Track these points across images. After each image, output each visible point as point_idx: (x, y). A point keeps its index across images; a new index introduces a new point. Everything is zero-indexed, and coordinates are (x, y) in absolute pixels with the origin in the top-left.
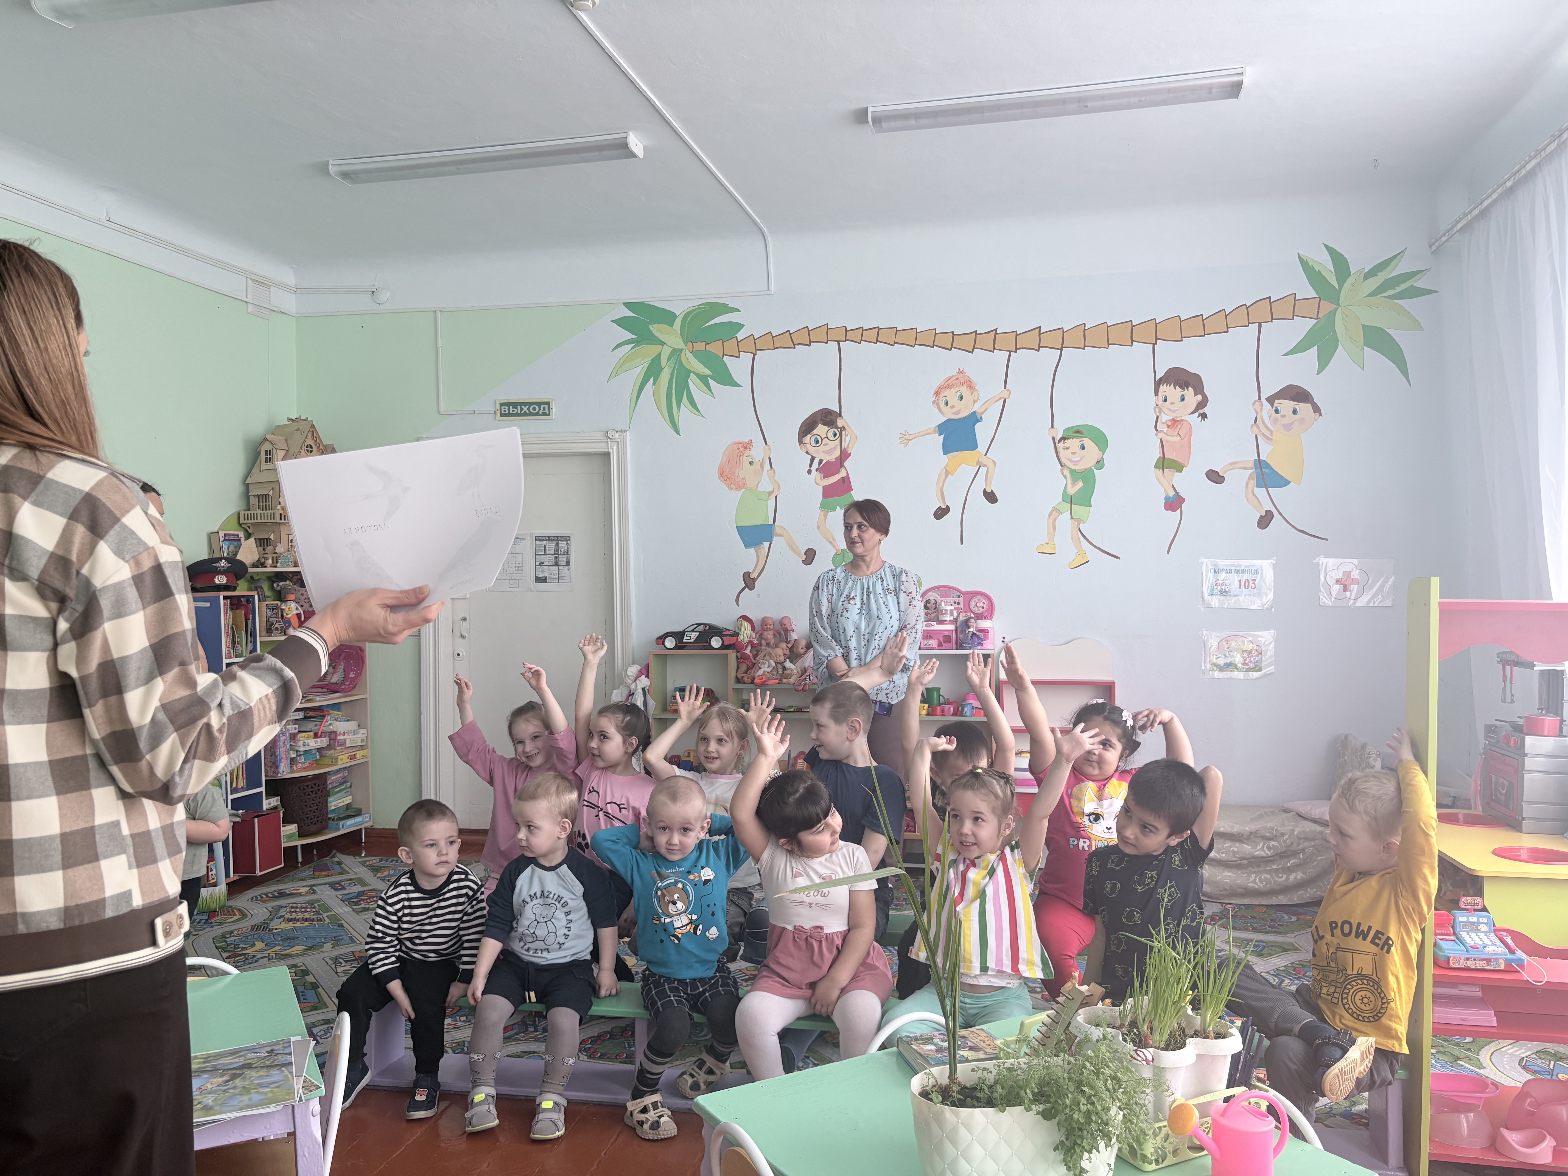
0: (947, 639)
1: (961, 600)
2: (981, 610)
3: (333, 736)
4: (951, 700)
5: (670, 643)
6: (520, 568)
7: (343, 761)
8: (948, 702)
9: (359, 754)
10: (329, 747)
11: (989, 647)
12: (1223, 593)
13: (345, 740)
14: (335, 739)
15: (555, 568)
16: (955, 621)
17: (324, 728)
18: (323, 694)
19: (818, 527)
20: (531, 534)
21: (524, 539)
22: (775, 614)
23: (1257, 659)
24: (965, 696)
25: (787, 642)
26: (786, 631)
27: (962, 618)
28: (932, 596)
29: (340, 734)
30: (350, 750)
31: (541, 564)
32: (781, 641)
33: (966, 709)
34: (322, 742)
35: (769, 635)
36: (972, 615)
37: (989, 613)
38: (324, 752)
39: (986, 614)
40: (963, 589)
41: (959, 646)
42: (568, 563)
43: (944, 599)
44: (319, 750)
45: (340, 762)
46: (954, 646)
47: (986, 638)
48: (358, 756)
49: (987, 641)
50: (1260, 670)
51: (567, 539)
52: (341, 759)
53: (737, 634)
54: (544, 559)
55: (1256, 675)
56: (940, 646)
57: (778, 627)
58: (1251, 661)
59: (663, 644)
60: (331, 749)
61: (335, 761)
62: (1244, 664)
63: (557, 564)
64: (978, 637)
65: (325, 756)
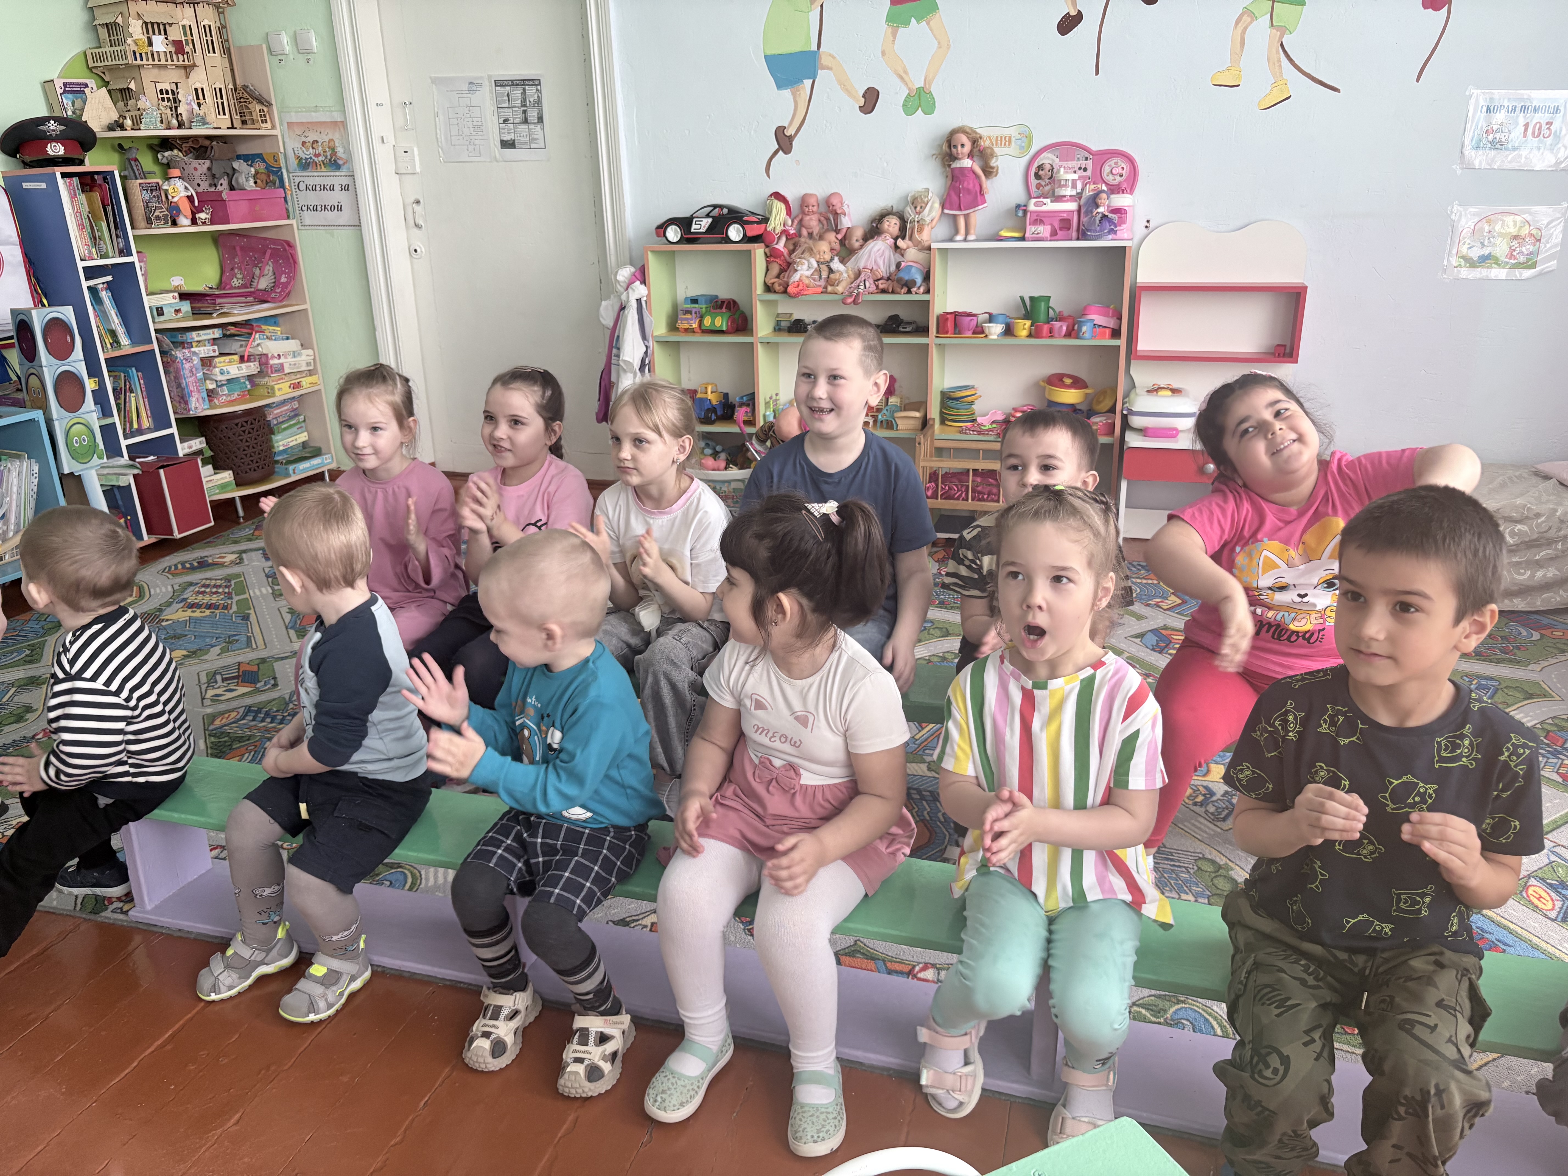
0: (1065, 224)
1: (1089, 164)
2: (1118, 179)
3: (263, 360)
4: (1066, 314)
5: (673, 233)
6: (478, 128)
7: (282, 390)
8: (1060, 318)
9: (306, 382)
10: (261, 373)
11: (1126, 236)
12: (1497, 145)
13: (282, 365)
14: (267, 363)
15: (524, 127)
16: (1079, 196)
17: (250, 350)
18: (247, 304)
19: (883, 53)
20: (490, 77)
21: (480, 85)
22: (820, 190)
23: (1531, 248)
24: (1085, 308)
25: (837, 231)
26: (836, 214)
27: (1088, 192)
28: (1047, 159)
29: (273, 357)
30: (293, 377)
31: (506, 121)
32: (827, 230)
33: (1084, 329)
34: (252, 368)
35: (813, 222)
36: (1104, 188)
37: (1129, 184)
38: (257, 380)
39: (1124, 186)
40: (1094, 148)
41: (1082, 235)
42: (540, 119)
43: (1064, 164)
44: (250, 378)
45: (278, 393)
46: (1074, 234)
47: (1122, 221)
48: (303, 384)
49: (1124, 226)
50: (1534, 266)
51: (536, 82)
52: (279, 389)
53: (765, 220)
54: (508, 114)
55: (1527, 273)
56: (1054, 235)
57: (823, 209)
58: (1521, 252)
59: (665, 235)
60: (264, 377)
61: (271, 392)
62: (1511, 256)
63: (526, 121)
64: (1110, 221)
65: (258, 385)
